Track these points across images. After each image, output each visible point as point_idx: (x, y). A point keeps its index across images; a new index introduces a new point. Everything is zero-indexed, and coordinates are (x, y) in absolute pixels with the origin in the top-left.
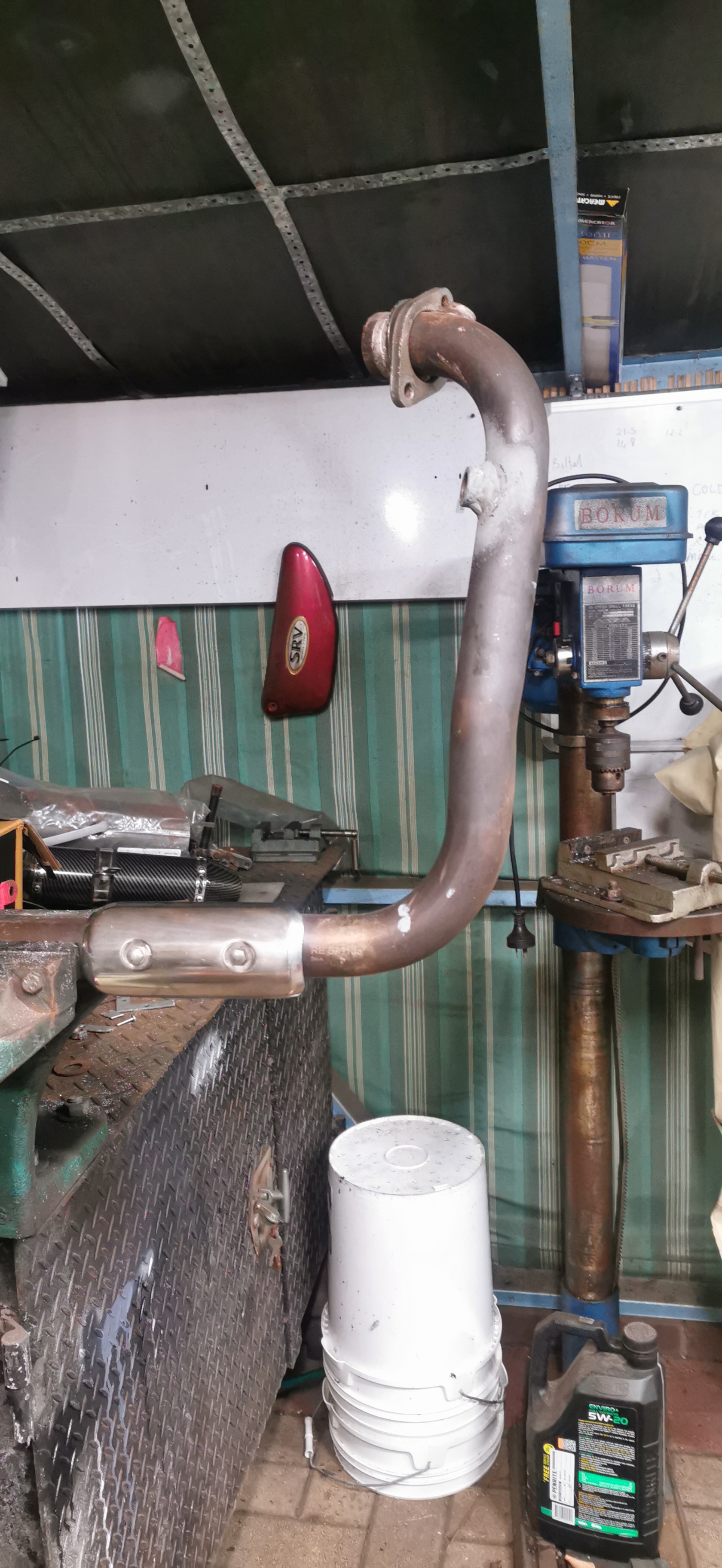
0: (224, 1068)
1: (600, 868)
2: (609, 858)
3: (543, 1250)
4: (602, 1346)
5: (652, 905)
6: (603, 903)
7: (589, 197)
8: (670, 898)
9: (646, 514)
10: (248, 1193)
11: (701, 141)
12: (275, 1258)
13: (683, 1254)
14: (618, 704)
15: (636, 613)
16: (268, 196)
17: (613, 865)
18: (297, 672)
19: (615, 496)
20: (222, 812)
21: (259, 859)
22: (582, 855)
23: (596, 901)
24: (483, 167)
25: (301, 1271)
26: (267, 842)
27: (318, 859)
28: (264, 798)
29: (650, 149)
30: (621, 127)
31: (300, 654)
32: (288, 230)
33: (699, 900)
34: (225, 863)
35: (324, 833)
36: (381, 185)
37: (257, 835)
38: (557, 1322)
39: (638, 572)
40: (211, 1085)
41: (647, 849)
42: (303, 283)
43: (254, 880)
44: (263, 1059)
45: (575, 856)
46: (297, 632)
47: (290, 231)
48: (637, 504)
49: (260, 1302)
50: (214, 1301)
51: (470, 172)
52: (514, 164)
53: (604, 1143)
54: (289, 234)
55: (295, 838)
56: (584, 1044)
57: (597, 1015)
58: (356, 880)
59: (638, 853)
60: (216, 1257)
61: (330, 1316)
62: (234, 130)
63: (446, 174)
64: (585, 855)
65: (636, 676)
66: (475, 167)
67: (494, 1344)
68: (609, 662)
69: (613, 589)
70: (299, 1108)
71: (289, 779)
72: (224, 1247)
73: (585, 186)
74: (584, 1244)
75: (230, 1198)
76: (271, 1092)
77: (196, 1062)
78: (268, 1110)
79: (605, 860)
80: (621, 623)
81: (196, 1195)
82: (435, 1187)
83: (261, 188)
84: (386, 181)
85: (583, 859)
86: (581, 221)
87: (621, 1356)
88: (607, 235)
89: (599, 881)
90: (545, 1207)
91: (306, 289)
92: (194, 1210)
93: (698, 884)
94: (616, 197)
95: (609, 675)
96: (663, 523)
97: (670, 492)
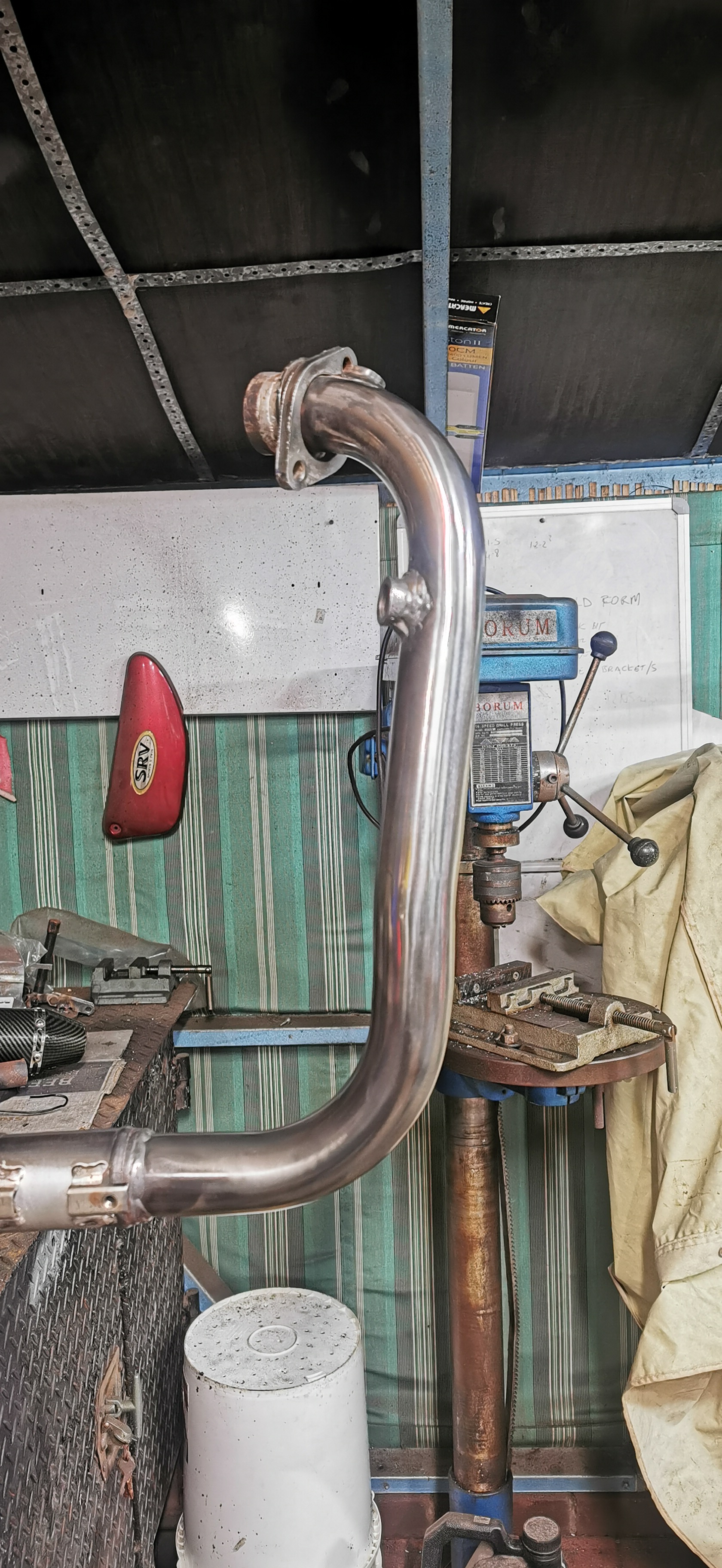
0: (68, 1263)
1: (493, 1009)
2: (503, 998)
3: (419, 1426)
4: (499, 1548)
5: (553, 1051)
6: (500, 1050)
7: (461, 303)
8: (575, 1043)
9: (536, 628)
10: (95, 1410)
11: (573, 251)
12: (126, 1484)
13: (568, 1417)
14: (507, 830)
15: (524, 733)
16: (118, 283)
17: (507, 1007)
18: (143, 792)
19: (504, 608)
20: (62, 949)
21: (101, 1002)
22: (471, 994)
23: (491, 1047)
24: (350, 266)
25: (152, 1488)
26: (109, 982)
27: (169, 1000)
28: (107, 932)
29: (521, 257)
30: (493, 232)
31: (147, 772)
32: (138, 322)
33: (603, 1042)
34: (64, 1009)
35: (173, 969)
36: (241, 279)
37: (100, 972)
38: (449, 1525)
39: (527, 688)
40: (52, 1288)
41: (542, 986)
42: (153, 378)
43: (97, 1028)
44: (112, 1241)
45: (464, 996)
46: (143, 748)
47: (140, 323)
48: (527, 617)
49: (108, 1536)
50: (58, 1552)
51: (335, 271)
52: (381, 265)
53: (494, 1312)
54: (139, 326)
55: (142, 977)
56: (471, 1201)
57: (484, 1167)
58: (209, 1018)
59: (533, 991)
60: (58, 1497)
61: (185, 1532)
62: (83, 209)
63: (310, 271)
64: (474, 995)
65: (527, 800)
66: (341, 266)
67: (374, 1548)
68: (497, 785)
69: (500, 707)
70: (149, 1291)
71: (133, 908)
72: (67, 1483)
73: (457, 291)
74: (474, 1429)
75: (74, 1421)
76: (120, 1279)
77: (37, 1263)
78: (117, 1303)
79: (499, 1001)
80: (509, 743)
81: (35, 1429)
82: (308, 1377)
83: (109, 275)
84: (246, 275)
85: (472, 999)
86: (451, 327)
87: (522, 1558)
88: (477, 343)
89: (492, 1024)
90: (420, 1378)
91: (155, 385)
92: (33, 1448)
93: (602, 1026)
94: (488, 304)
95: (498, 799)
96: (554, 637)
97: (559, 604)
